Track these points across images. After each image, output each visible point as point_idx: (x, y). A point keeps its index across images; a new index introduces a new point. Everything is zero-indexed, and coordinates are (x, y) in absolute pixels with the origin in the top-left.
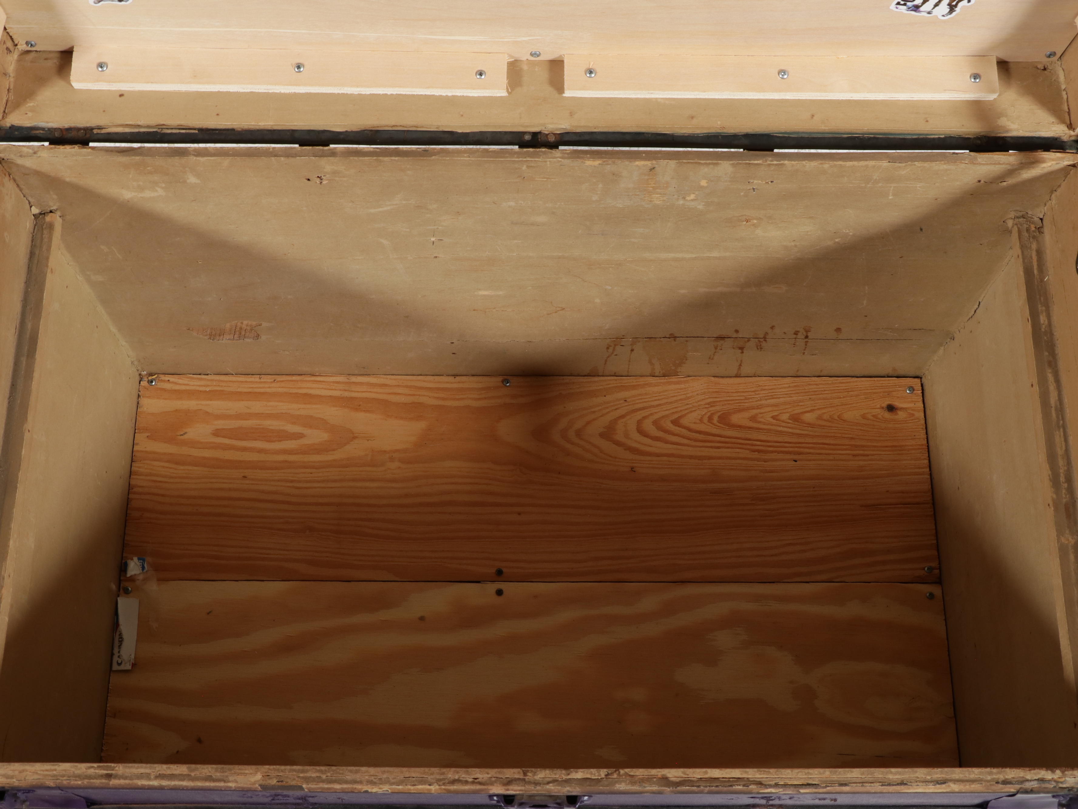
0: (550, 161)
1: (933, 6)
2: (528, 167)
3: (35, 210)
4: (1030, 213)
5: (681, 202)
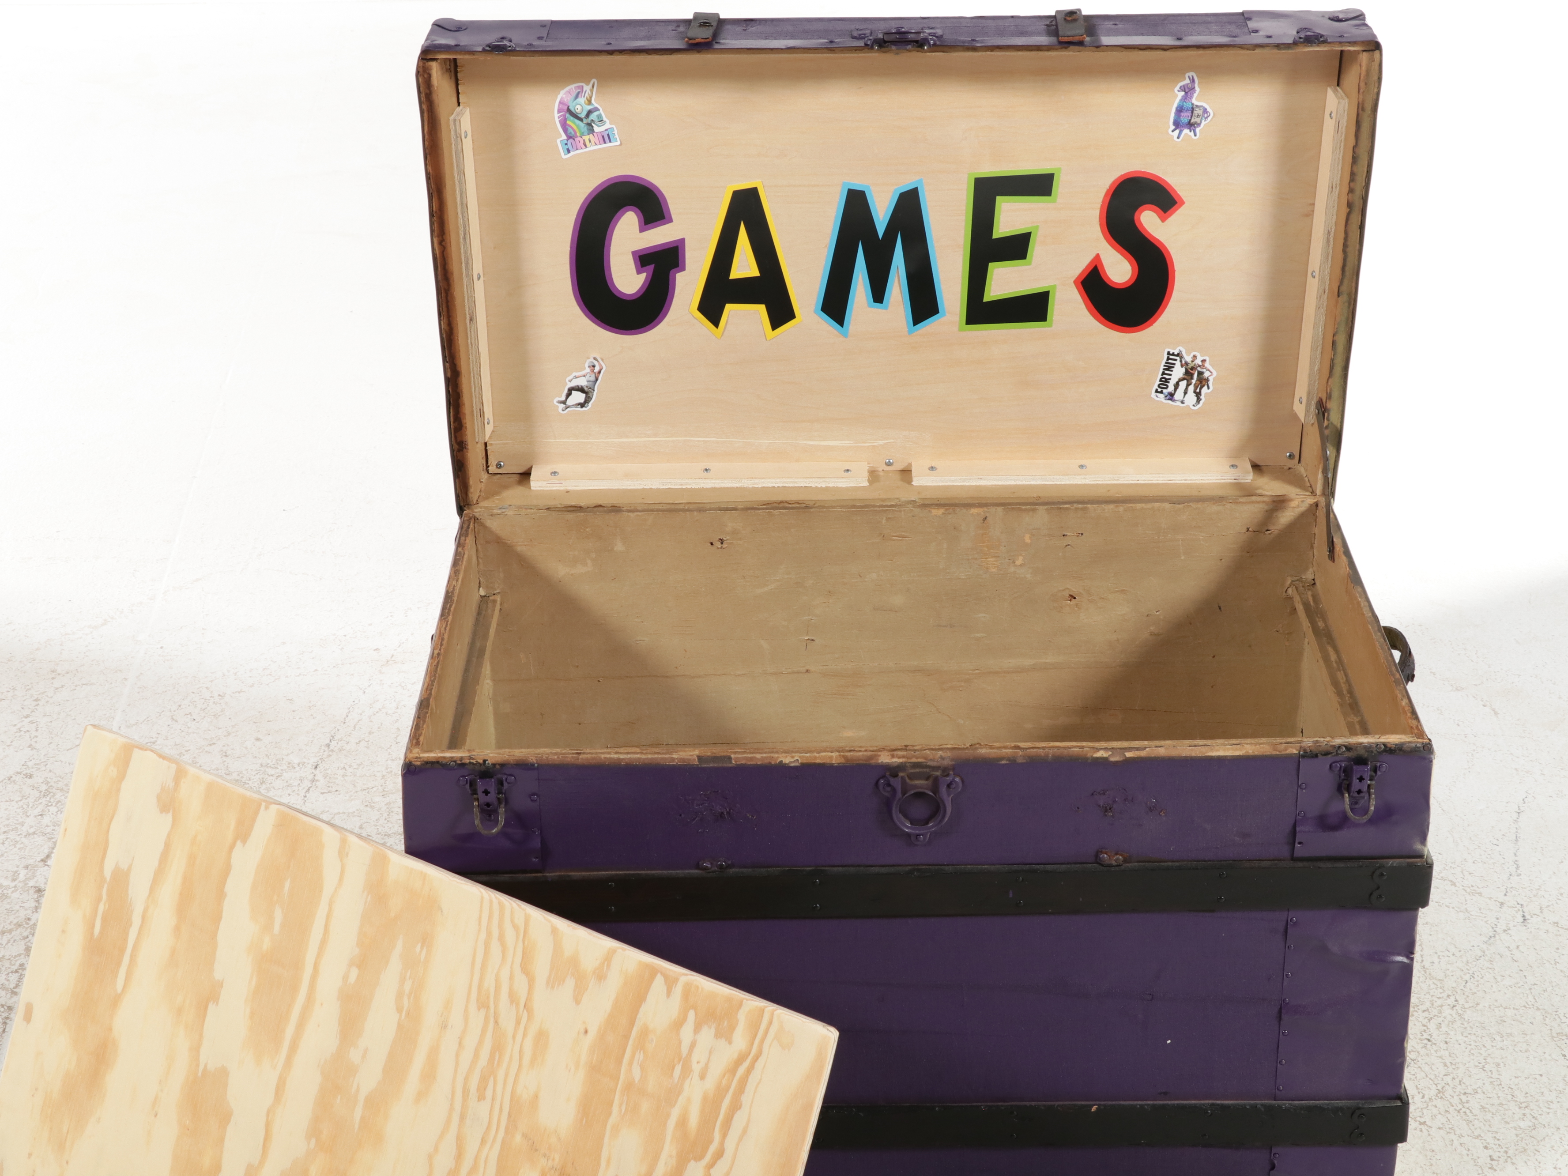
0: (904, 511)
1: (1183, 394)
2: (888, 519)
3: (482, 592)
4: (1304, 577)
5: (1012, 569)
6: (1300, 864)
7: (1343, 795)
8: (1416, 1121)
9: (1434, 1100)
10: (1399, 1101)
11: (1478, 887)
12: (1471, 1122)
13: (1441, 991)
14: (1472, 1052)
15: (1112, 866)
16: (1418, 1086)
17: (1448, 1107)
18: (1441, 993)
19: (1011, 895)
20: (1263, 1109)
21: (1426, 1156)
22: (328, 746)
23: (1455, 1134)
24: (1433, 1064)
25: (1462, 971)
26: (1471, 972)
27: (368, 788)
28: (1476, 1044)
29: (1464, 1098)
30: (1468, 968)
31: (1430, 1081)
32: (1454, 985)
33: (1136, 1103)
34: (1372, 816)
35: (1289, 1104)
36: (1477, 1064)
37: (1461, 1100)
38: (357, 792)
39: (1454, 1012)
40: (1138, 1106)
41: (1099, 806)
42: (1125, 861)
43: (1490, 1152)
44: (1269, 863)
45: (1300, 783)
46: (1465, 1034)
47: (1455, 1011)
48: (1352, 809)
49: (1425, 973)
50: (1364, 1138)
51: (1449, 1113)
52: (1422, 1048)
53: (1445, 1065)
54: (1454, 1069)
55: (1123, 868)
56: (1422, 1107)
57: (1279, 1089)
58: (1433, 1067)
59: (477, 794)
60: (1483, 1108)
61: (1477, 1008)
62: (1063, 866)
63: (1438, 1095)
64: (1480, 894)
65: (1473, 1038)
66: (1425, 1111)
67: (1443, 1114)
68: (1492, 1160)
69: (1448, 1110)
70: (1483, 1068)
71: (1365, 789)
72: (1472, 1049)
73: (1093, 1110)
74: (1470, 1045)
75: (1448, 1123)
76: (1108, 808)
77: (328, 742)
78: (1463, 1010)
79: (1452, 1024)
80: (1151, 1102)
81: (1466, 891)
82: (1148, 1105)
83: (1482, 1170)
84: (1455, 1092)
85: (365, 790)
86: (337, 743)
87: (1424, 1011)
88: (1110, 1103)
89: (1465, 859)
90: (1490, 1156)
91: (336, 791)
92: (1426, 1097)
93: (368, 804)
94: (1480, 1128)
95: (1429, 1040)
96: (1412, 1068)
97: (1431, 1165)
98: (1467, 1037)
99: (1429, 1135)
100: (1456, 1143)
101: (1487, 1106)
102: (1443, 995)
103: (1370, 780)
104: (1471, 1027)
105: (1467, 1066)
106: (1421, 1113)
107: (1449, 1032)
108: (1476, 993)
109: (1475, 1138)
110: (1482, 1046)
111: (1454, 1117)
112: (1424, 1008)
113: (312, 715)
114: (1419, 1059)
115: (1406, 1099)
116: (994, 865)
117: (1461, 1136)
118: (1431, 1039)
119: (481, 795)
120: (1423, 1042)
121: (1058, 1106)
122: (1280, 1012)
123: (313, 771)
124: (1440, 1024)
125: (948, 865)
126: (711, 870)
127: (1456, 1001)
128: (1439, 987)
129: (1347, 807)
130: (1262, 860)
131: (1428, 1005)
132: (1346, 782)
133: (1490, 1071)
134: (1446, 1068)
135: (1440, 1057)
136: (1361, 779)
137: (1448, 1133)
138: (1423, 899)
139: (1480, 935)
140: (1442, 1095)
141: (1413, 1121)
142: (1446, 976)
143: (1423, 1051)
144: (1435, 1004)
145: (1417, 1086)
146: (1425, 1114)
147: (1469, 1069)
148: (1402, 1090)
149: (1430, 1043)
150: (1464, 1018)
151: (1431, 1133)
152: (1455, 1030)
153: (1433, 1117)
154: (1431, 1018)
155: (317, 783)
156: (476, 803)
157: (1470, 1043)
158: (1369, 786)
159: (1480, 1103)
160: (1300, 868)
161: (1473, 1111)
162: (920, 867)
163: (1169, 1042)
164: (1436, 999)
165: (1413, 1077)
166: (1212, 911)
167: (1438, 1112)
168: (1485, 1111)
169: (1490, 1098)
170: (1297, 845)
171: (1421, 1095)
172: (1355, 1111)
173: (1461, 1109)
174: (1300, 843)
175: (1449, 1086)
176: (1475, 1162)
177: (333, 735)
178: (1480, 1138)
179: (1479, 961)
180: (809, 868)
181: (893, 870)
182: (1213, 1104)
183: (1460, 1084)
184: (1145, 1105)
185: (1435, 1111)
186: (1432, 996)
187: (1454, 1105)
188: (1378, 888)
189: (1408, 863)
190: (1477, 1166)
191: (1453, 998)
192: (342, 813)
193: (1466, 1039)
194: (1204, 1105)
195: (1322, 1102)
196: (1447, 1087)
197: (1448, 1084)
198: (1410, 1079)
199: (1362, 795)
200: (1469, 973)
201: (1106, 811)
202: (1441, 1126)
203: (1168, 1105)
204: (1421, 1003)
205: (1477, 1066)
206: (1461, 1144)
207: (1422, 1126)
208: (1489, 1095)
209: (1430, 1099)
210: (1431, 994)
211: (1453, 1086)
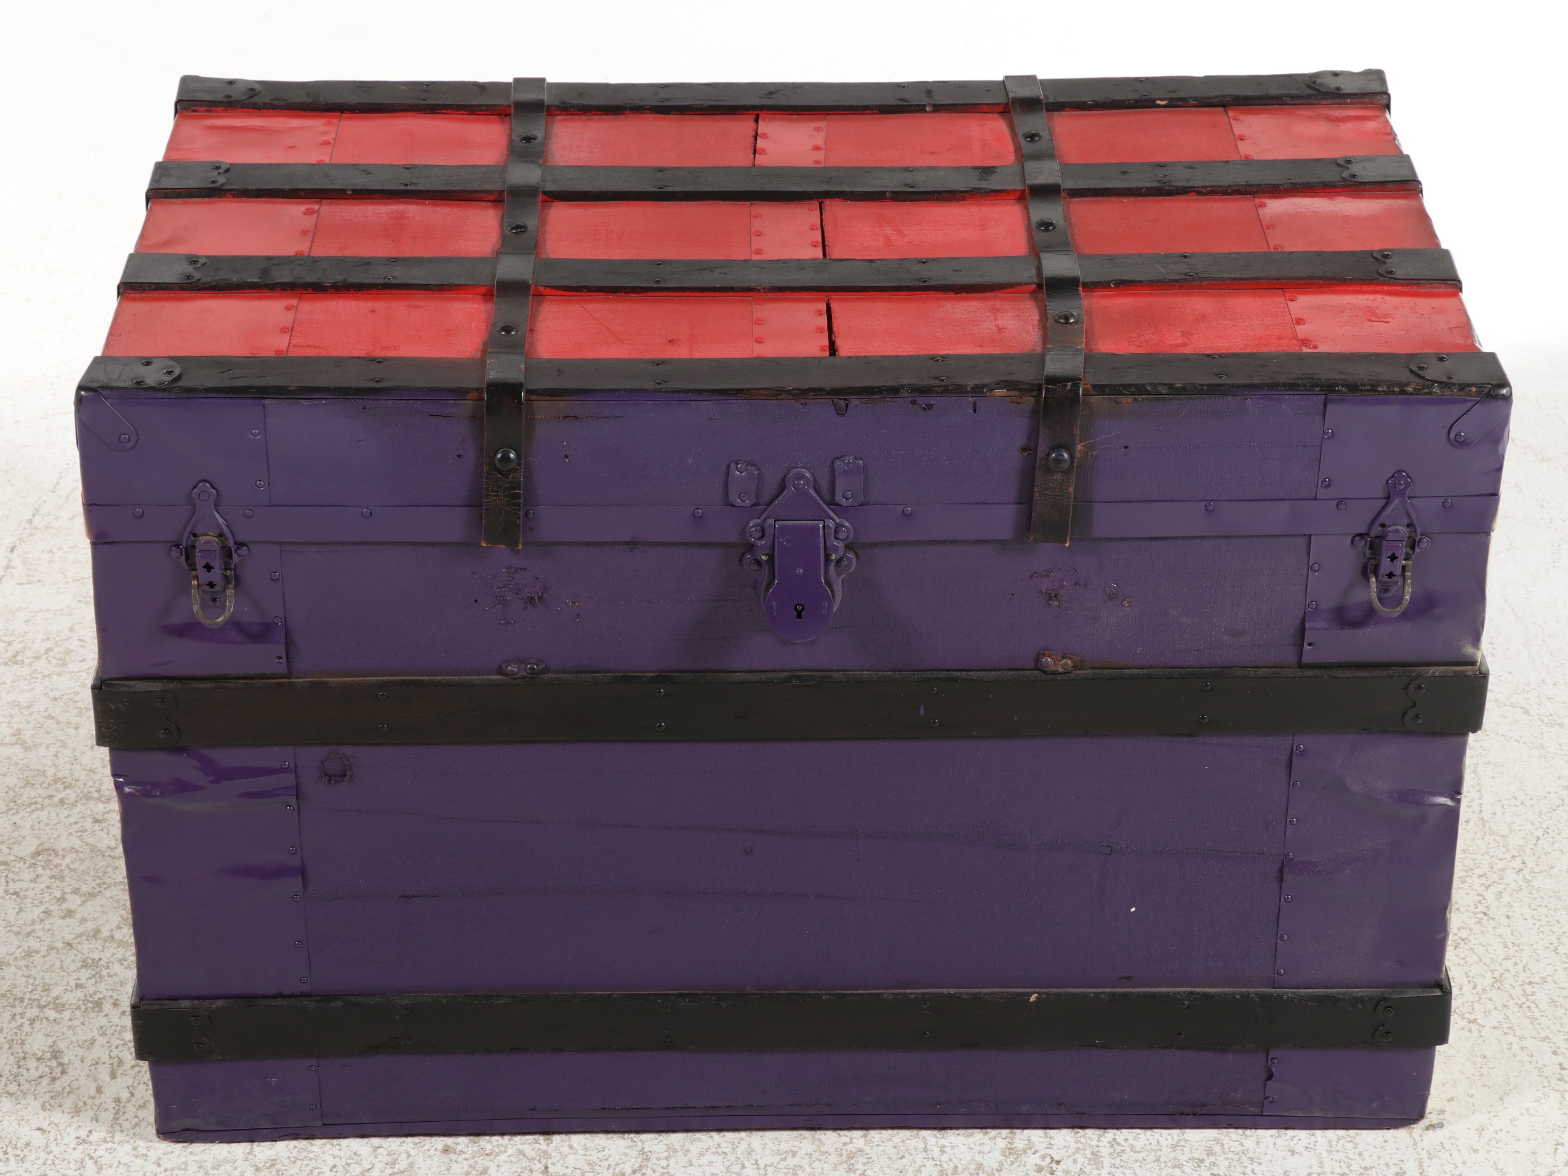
6: (1310, 673)
7: (1368, 580)
8: (1464, 1019)
9: (1489, 991)
10: (1438, 990)
11: (1559, 716)
12: (1537, 1019)
13: (1504, 850)
14: (1541, 929)
15: (1059, 674)
16: (1469, 973)
17: (1508, 1001)
18: (1504, 853)
19: (922, 712)
20: (1257, 1000)
21: (1475, 1063)
22: (30, 521)
23: (1515, 1036)
24: (1489, 945)
25: (1533, 824)
26: (1544, 826)
27: (83, 578)
28: (1548, 920)
29: (1529, 989)
30: (1541, 821)
31: (1484, 966)
32: (1522, 843)
33: (1089, 990)
34: (1406, 608)
35: (1291, 992)
36: (1547, 945)
37: (1524, 991)
38: (67, 583)
39: (1519, 878)
40: (1092, 995)
41: (1041, 592)
42: (1076, 667)
43: (1560, 1059)
44: (1268, 671)
45: (1310, 564)
46: (1533, 906)
47: (1521, 876)
48: (1380, 599)
49: (1484, 827)
50: (1391, 1039)
51: (1509, 1008)
52: (1475, 924)
53: (1506, 946)
54: (1517, 951)
55: (1072, 676)
56: (1473, 1000)
57: (1279, 974)
58: (1490, 949)
59: (195, 570)
60: (1553, 1001)
61: (1551, 873)
62: (992, 673)
63: (1495, 985)
64: (1561, 725)
65: (1544, 911)
66: (1476, 1005)
67: (1501, 1009)
68: (1563, 1069)
69: (1507, 1004)
70: (1555, 950)
71: (1398, 571)
72: (1542, 925)
73: (1031, 1000)
74: (1540, 920)
75: (1506, 1021)
76: (1053, 595)
77: (30, 517)
78: (1532, 875)
79: (1517, 894)
80: (1110, 990)
81: (1542, 721)
82: (1104, 993)
83: (1549, 1081)
84: (1517, 981)
85: (78, 580)
86: (43, 518)
87: (1480, 876)
88: (1054, 990)
89: (1543, 680)
90: (1560, 1064)
91: (39, 581)
92: (1478, 987)
93: (81, 598)
94: (1548, 1027)
95: (1485, 914)
96: (1462, 950)
97: (1482, 1075)
98: (1536, 909)
99: (1481, 1036)
100: (1516, 1047)
101: (1558, 999)
102: (1506, 855)
103: (1405, 559)
104: (1541, 897)
105: (1534, 947)
106: (1471, 1008)
107: (1512, 904)
108: (1549, 853)
109: (1541, 1041)
110: (1555, 922)
111: (1514, 1013)
112: (1480, 872)
113: (9, 481)
114: (1471, 938)
115: (1448, 987)
116: (899, 671)
117: (1523, 1038)
118: (1488, 912)
119: (201, 571)
120: (1477, 916)
121: (986, 994)
122: (1281, 871)
123: (8, 554)
124: (1501, 893)
125: (838, 671)
126: (517, 676)
127: (1524, 863)
128: (1501, 845)
129: (1374, 595)
130: (1259, 667)
131: (1485, 867)
132: (1372, 562)
133: (1565, 954)
134: (1506, 949)
135: (1499, 936)
136: (1393, 558)
137: (1506, 1033)
138: (1474, 722)
139: (1559, 778)
140: (1499, 985)
141: (1460, 1018)
142: (1511, 831)
143: (1477, 928)
144: (1495, 867)
145: (1466, 973)
146: (1476, 1009)
147: (1538, 951)
148: (1443, 976)
149: (1486, 918)
150: (1533, 886)
151: (1483, 1034)
152: (1521, 901)
153: (1487, 1013)
154: (1489, 886)
155: (14, 571)
156: (195, 582)
157: (1539, 918)
158: (1404, 567)
159: (1549, 995)
160: (1310, 677)
161: (1540, 1006)
162: (800, 673)
163: (1133, 909)
164: (1497, 861)
165: (1462, 962)
166: (1192, 735)
167: (1494, 1007)
168: (1556, 1006)
169: (1563, 988)
170: (1306, 646)
171: (1472, 984)
172: (1379, 1002)
173: (1524, 1003)
174: (1310, 644)
175: (1510, 973)
176: (1539, 1071)
177: (38, 507)
178: (1547, 1041)
179: (1556, 811)
180: (651, 674)
181: (763, 676)
182: (1191, 993)
183: (1524, 971)
184: (1101, 993)
185: (1490, 1006)
186: (1492, 857)
187: (1515, 997)
188: (1415, 705)
189: (1455, 672)
190: (1542, 1076)
191: (1519, 860)
192: (46, 611)
193: (1534, 913)
194: (1178, 993)
195: (1335, 990)
196: (1507, 974)
197: (1508, 971)
198: (1459, 964)
199: (1394, 579)
200: (1542, 828)
201: (1050, 599)
202: (1497, 1025)
203: (1131, 993)
204: (1477, 866)
205: (1546, 948)
206: (1522, 1048)
207: (1472, 1025)
208: (1562, 985)
209: (1484, 990)
210: (1491, 854)
211: (1514, 974)
